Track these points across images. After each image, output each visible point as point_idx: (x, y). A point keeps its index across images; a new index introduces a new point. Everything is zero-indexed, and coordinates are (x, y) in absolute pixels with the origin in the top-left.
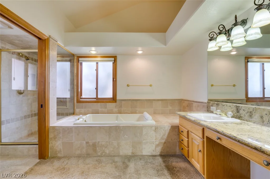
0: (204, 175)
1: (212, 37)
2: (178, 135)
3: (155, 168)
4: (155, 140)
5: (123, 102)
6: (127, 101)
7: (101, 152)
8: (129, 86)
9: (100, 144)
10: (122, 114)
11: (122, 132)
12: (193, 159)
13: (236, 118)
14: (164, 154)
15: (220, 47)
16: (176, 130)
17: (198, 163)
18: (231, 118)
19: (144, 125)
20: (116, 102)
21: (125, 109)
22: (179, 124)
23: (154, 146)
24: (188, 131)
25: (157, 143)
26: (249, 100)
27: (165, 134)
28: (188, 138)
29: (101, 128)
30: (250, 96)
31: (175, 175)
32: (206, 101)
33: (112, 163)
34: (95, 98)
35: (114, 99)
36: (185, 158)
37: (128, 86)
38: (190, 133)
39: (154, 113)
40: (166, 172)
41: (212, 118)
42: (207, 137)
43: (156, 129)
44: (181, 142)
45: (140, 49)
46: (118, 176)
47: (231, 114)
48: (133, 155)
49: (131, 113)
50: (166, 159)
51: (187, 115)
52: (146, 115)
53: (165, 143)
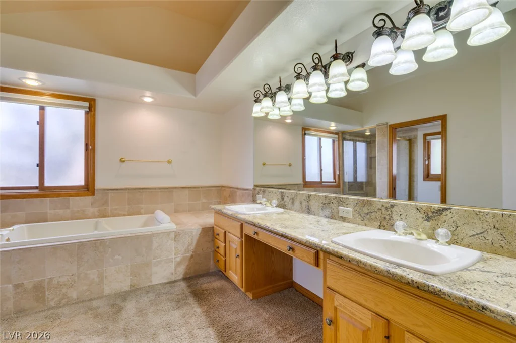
0: (242, 287)
1: (258, 98)
2: (212, 241)
3: (173, 300)
4: (175, 254)
5: (111, 194)
6: (120, 191)
7: (56, 299)
8: (124, 161)
9: (55, 282)
10: (108, 217)
11: (110, 250)
12: (230, 271)
13: (281, 207)
14: (191, 276)
15: (267, 114)
16: (209, 233)
17: (236, 274)
18: (275, 208)
19: (154, 233)
20: (93, 194)
21: (114, 207)
22: (215, 224)
23: (173, 266)
24: (225, 232)
25: (178, 259)
26: (307, 184)
27: (192, 243)
28: (225, 243)
29: (55, 250)
30: (308, 179)
31: (205, 300)
32: (252, 187)
33: (86, 313)
34: (36, 188)
35: (89, 188)
36: (221, 274)
37: (122, 161)
38: (227, 233)
39: (175, 211)
40: (191, 300)
41: (255, 209)
42: (246, 235)
43: (177, 236)
44: (216, 250)
45: (148, 93)
46: (103, 328)
47: (275, 203)
48: (133, 288)
49: (129, 215)
50: (191, 283)
51: (224, 209)
52: (160, 214)
53: (192, 256)
